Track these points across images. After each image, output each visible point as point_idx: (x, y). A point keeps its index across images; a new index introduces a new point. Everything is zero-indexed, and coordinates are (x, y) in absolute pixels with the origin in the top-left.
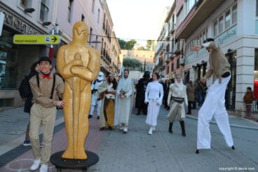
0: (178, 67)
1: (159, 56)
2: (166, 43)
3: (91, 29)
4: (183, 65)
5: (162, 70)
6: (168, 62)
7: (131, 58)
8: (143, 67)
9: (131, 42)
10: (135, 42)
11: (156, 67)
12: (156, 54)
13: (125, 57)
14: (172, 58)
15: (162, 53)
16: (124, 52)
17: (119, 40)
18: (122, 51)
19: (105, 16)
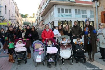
0: (43, 25)
1: (37, 21)
2: (39, 16)
3: (12, 14)
4: (44, 24)
5: (38, 26)
6: (40, 23)
7: (27, 21)
8: (32, 25)
9: (26, 15)
10: (28, 15)
11: (36, 25)
12: (36, 20)
13: (24, 21)
14: (41, 22)
15: (38, 20)
16: (24, 19)
17: (21, 14)
18: (23, 19)
19: (16, 8)
